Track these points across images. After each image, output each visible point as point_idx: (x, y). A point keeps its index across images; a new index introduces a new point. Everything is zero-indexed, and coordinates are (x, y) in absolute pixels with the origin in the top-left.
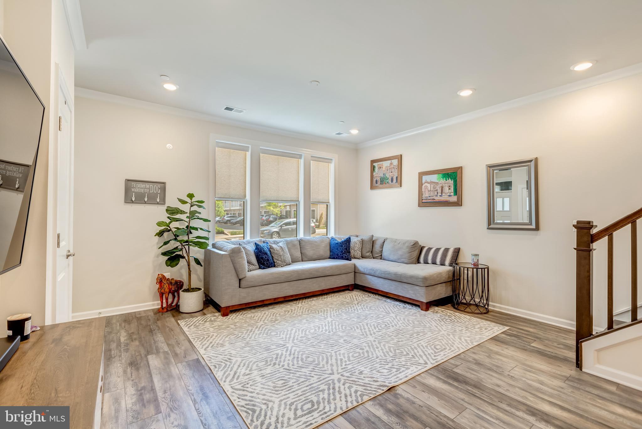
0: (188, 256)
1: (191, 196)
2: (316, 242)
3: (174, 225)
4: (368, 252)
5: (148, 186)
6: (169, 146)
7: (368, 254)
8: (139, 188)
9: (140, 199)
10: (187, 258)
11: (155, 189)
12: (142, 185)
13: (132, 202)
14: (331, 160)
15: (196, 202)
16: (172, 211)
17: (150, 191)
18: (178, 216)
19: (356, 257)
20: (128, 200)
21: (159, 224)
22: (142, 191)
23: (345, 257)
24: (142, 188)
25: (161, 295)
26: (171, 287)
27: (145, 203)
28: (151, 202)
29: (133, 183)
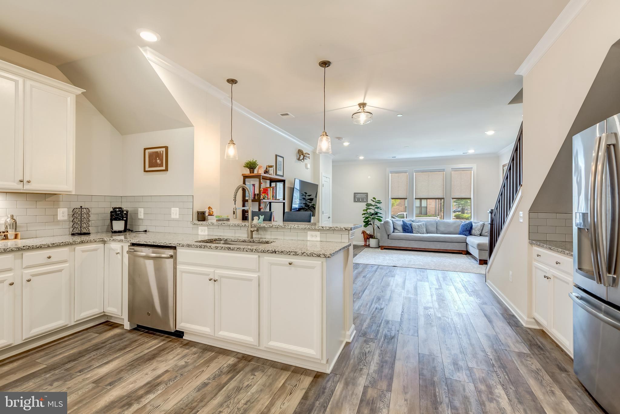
0: (374, 224)
1: (374, 198)
2: (449, 223)
3: (368, 211)
4: (487, 232)
5: (361, 195)
6: (369, 177)
7: (486, 234)
10: (373, 225)
11: (364, 196)
12: (359, 195)
13: (356, 202)
14: (472, 168)
15: (378, 201)
16: (368, 205)
17: (362, 197)
18: (370, 207)
19: (475, 234)
20: (355, 201)
21: (364, 211)
22: (359, 197)
23: (464, 234)
25: (365, 239)
26: (367, 236)
27: (360, 202)
28: (363, 201)
29: (356, 194)
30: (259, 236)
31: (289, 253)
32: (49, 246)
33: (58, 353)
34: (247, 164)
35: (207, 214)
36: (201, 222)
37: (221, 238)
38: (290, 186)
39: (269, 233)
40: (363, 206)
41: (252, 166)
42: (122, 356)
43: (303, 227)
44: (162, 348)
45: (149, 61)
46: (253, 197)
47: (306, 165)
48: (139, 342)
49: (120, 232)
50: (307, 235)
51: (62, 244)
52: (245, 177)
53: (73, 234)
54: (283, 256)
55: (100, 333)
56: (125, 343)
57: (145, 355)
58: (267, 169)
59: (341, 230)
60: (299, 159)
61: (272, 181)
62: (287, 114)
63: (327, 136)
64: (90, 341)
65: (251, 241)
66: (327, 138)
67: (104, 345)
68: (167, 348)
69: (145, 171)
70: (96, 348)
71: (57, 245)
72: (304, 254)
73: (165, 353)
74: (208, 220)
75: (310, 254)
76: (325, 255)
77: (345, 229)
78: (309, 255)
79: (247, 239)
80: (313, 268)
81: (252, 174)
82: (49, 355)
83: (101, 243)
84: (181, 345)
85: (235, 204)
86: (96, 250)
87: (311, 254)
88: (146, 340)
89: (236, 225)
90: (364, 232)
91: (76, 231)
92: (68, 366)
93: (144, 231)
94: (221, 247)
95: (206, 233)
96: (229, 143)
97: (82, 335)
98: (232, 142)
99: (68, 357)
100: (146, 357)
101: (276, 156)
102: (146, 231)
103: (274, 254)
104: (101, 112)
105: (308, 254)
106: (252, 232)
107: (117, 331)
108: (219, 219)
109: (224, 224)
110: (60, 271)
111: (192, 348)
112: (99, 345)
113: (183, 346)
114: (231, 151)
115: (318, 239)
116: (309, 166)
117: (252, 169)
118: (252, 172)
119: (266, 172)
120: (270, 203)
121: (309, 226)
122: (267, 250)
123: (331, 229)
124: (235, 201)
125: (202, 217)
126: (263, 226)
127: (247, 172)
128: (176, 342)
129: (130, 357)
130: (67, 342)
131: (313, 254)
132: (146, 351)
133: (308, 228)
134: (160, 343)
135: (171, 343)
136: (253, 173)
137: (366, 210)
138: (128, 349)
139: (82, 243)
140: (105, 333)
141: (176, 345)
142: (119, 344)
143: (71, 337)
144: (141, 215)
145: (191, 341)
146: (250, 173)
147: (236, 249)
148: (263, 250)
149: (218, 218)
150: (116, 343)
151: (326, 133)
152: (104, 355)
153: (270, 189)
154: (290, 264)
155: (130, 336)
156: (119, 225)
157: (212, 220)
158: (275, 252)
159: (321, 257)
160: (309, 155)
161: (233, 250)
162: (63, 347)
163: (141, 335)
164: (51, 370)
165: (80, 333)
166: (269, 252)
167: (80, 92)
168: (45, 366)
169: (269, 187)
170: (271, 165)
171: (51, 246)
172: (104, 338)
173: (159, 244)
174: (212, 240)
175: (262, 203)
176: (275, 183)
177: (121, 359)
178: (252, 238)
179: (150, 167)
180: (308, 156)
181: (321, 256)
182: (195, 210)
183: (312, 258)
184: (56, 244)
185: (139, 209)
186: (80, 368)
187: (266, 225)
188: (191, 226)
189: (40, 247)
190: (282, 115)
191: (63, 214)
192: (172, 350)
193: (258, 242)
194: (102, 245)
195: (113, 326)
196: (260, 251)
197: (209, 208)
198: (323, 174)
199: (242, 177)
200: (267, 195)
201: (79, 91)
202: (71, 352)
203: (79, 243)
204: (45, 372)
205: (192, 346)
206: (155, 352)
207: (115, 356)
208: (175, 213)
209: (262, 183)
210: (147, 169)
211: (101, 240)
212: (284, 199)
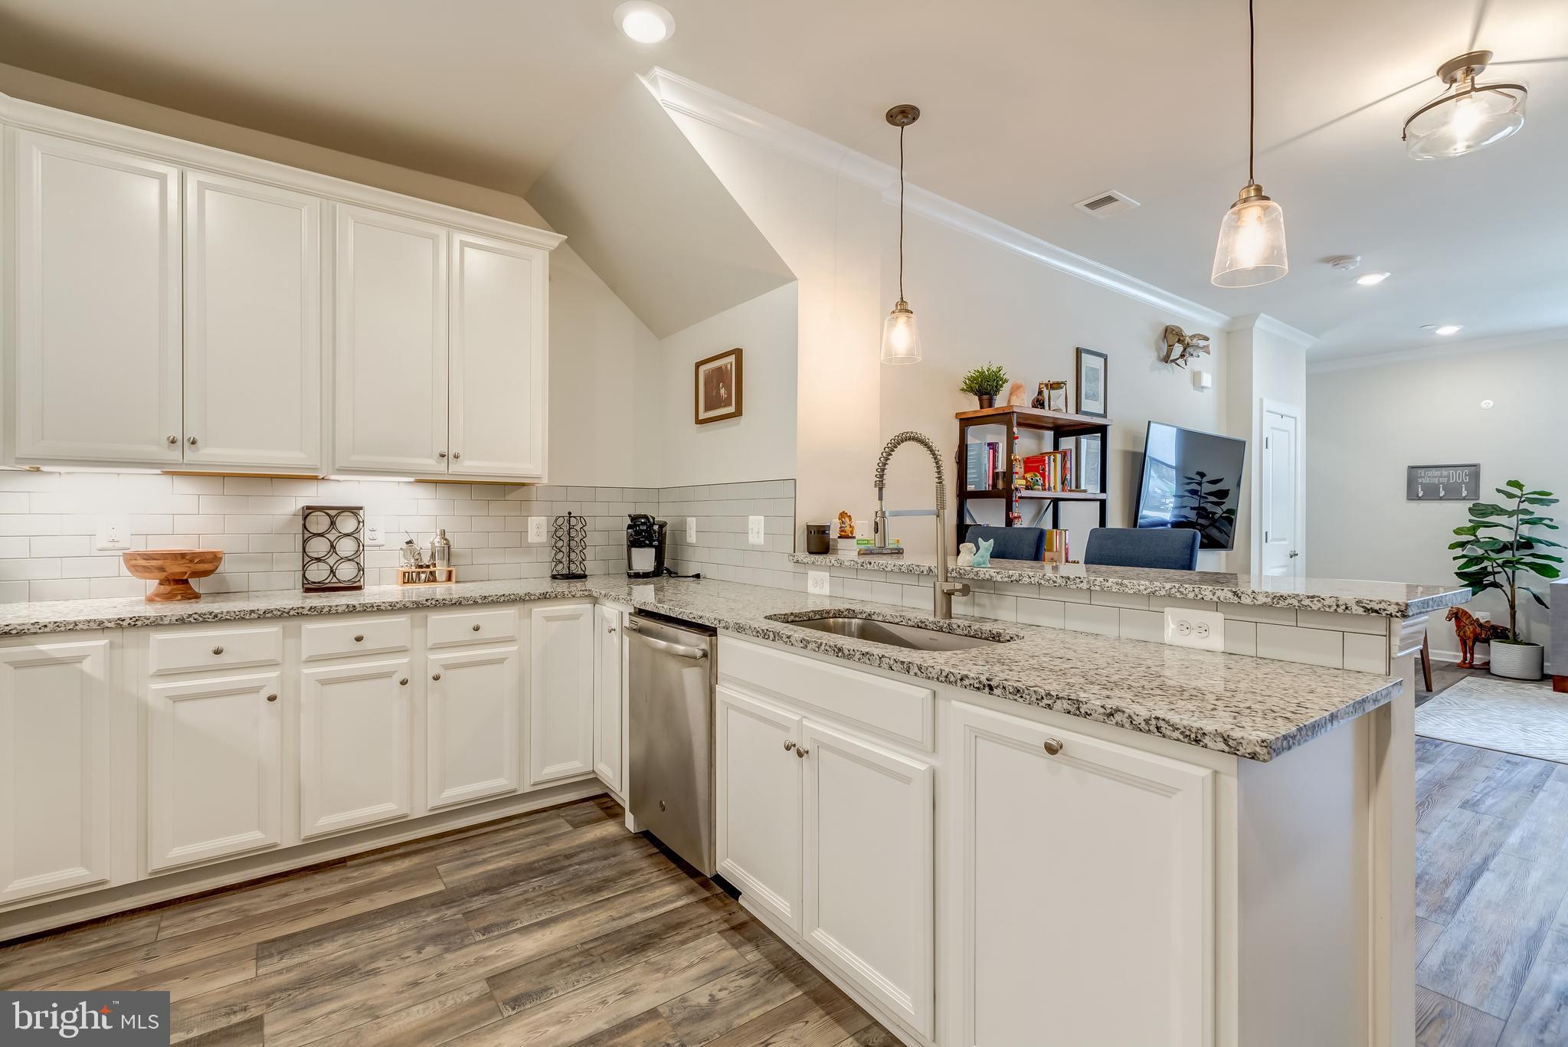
0: (1512, 586)
1: (1514, 485)
3: (1483, 532)
5: (1445, 473)
6: (1486, 403)
8: (1429, 477)
9: (1431, 494)
10: (1507, 587)
11: (1456, 476)
12: (1436, 472)
13: (1420, 499)
15: (1533, 493)
16: (1483, 510)
17: (1449, 480)
18: (1492, 519)
20: (1412, 496)
21: (1458, 532)
22: (1436, 481)
24: (1436, 477)
25: (1464, 642)
26: (1478, 631)
27: (1441, 499)
28: (1452, 494)
29: (1422, 472)
30: (977, 612)
31: (1046, 701)
32: (475, 603)
33: (480, 858)
34: (972, 379)
35: (834, 534)
36: (813, 557)
37: (857, 607)
38: (1130, 448)
39: (1009, 601)
40: (1458, 513)
41: (985, 387)
42: (584, 913)
43: (1142, 588)
44: (676, 919)
45: (665, 108)
46: (991, 482)
47: (1196, 378)
48: (638, 878)
49: (646, 575)
50: (1162, 620)
51: (502, 599)
52: (966, 422)
53: (554, 577)
54: (1019, 707)
55: (576, 826)
56: (608, 873)
57: (630, 927)
58: (1040, 393)
59: (1340, 610)
60: (1166, 359)
61: (1062, 430)
62: (1109, 199)
63: (1267, 198)
64: (548, 841)
65: (941, 627)
66: (1265, 209)
67: (566, 863)
68: (689, 921)
69: (699, 422)
70: (550, 867)
71: (492, 600)
72: (1118, 717)
73: (679, 938)
74: (836, 551)
75: (1147, 721)
76: (1231, 743)
77: (1367, 610)
78: (1143, 725)
79: (931, 619)
80: (1166, 791)
81: (987, 411)
82: (468, 856)
83: (587, 601)
84: (725, 926)
85: (881, 498)
86: (574, 617)
87: (1153, 722)
88: (654, 876)
89: (903, 569)
90: (1458, 616)
91: (562, 569)
92: (476, 903)
93: (693, 576)
94: (816, 642)
95: (826, 590)
96: (894, 312)
97: (545, 819)
98: (903, 308)
99: (491, 876)
100: (630, 938)
101: (1079, 352)
102: (698, 576)
103: (984, 696)
104: (613, 288)
105: (1137, 720)
106: (949, 595)
107: (609, 829)
108: (866, 550)
109: (870, 563)
110: (501, 661)
111: (748, 948)
112: (557, 861)
113: (726, 930)
114: (901, 336)
115: (1217, 642)
116: (1207, 380)
117: (986, 394)
118: (986, 403)
119: (1039, 403)
120: (1056, 502)
121: (1168, 586)
122: (959, 677)
123: (1282, 604)
124: (881, 489)
125: (819, 542)
126: (987, 576)
127: (971, 405)
128: (717, 909)
129: (597, 921)
130: (511, 833)
131: (1162, 724)
132: (639, 917)
133: (1163, 593)
134: (679, 897)
135: (703, 909)
136: (991, 405)
137: (1473, 530)
138: (606, 895)
139: (545, 598)
140: (584, 829)
141: (713, 919)
142: (596, 870)
143: (524, 820)
144: (692, 537)
145: (754, 919)
146: (982, 407)
147: (858, 655)
148: (944, 674)
149: (863, 547)
150: (592, 865)
151: (1259, 189)
152: (551, 897)
153: (1052, 457)
154: (1051, 749)
155: (631, 853)
156: (644, 559)
157: (847, 551)
158: (991, 688)
159: (1205, 746)
160: (1207, 339)
161: (849, 656)
162: (497, 844)
163: (651, 855)
164: (443, 904)
165: (544, 815)
166: (966, 682)
167: (556, 244)
168: (443, 888)
169: (1052, 451)
170: (1055, 380)
171: (480, 601)
172: (577, 842)
173: (680, 617)
174: (828, 612)
175: (1016, 501)
176: (1074, 437)
177: (575, 921)
178: (949, 614)
179: (707, 409)
180: (1202, 343)
181: (1207, 740)
182: (802, 523)
183: (1153, 741)
184: (490, 599)
185: (688, 519)
186: (491, 919)
187: (998, 573)
188: (790, 566)
189: (458, 604)
190: (1093, 205)
191: (537, 529)
192: (697, 937)
193: (966, 632)
194: (589, 606)
195: (610, 811)
196: (934, 673)
197: (843, 515)
198: (1268, 404)
199: (957, 423)
200: (1043, 475)
201: (555, 239)
202: (501, 864)
203: (539, 598)
204: (433, 906)
205: (749, 940)
206: (654, 927)
207: (571, 908)
208: (757, 528)
209: (1017, 438)
210: (702, 416)
211: (586, 593)
212: (1103, 489)
